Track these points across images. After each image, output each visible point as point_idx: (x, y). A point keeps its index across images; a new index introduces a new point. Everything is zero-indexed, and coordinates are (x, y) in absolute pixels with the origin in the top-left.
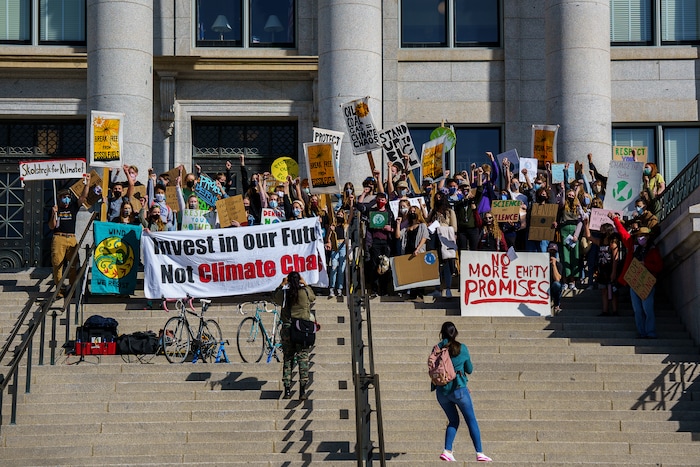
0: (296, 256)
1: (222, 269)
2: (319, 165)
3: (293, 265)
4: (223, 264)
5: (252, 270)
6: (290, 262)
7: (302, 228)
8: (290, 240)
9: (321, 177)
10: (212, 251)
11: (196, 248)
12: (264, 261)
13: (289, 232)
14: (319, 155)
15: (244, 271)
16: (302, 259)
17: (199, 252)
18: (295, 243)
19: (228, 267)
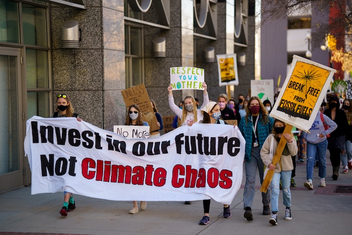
0: (189, 167)
1: (108, 168)
2: (301, 88)
3: (184, 177)
4: (109, 162)
5: (141, 175)
6: (182, 173)
7: (196, 136)
8: (183, 147)
9: (294, 101)
10: (99, 147)
11: (82, 140)
12: (155, 167)
13: (183, 139)
14: (307, 77)
15: (132, 174)
16: (195, 171)
17: (84, 144)
18: (188, 152)
19: (115, 167)
